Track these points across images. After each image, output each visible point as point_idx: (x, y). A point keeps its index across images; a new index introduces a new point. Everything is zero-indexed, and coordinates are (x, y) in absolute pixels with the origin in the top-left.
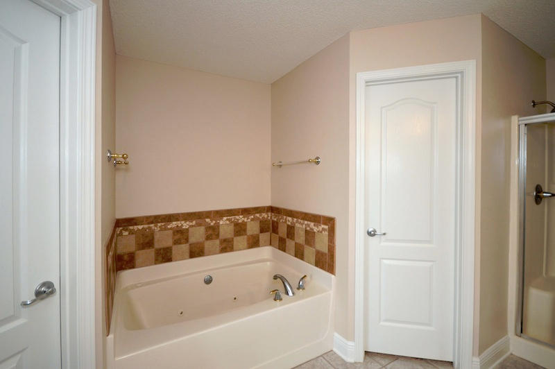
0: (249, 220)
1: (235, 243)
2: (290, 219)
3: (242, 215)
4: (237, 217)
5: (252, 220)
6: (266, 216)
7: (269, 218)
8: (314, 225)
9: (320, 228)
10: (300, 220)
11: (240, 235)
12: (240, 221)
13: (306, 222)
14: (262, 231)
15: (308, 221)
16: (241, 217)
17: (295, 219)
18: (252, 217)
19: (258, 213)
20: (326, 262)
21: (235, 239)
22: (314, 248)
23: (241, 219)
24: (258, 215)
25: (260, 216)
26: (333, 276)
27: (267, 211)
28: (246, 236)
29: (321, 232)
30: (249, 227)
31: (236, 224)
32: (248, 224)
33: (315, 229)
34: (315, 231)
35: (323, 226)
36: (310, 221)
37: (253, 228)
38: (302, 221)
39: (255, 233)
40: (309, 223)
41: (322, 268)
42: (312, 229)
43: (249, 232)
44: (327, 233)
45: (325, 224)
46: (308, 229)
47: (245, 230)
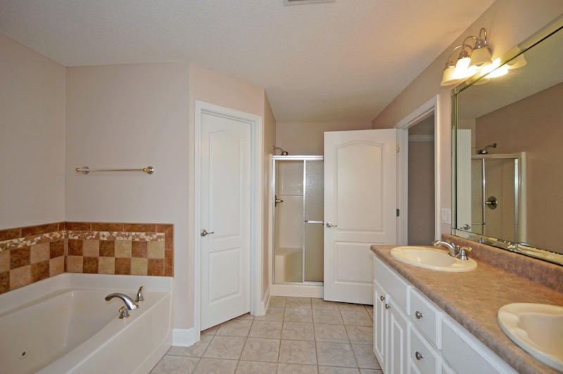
0: (34, 243)
1: (12, 278)
2: (106, 233)
3: (23, 236)
4: (15, 241)
5: (39, 242)
6: (58, 235)
7: (63, 237)
8: (147, 235)
9: (155, 237)
10: (123, 233)
11: (20, 266)
12: (20, 246)
13: (133, 234)
14: (53, 255)
15: (135, 231)
16: (22, 239)
17: (115, 233)
18: (39, 238)
19: (46, 233)
20: (162, 267)
21: (13, 272)
22: (146, 257)
23: (20, 242)
24: (47, 235)
25: (51, 235)
26: (171, 278)
27: (61, 229)
28: (29, 266)
29: (156, 240)
30: (33, 253)
31: (14, 252)
32: (32, 248)
33: (148, 239)
34: (147, 240)
35: (158, 234)
36: (139, 231)
37: (39, 252)
38: (127, 233)
39: (43, 259)
40: (138, 233)
41: (158, 274)
42: (144, 239)
43: (33, 260)
44: (163, 240)
45: (161, 231)
46: (137, 240)
47: (28, 258)
